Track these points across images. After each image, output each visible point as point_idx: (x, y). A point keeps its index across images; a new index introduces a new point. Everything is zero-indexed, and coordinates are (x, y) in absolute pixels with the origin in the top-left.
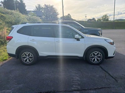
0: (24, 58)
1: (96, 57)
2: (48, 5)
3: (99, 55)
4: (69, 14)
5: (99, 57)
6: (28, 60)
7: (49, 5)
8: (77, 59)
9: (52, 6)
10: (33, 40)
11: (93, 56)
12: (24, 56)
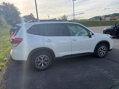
0: (39, 62)
1: (102, 51)
2: (7, 3)
3: (105, 49)
4: (31, 14)
5: (105, 51)
6: (43, 64)
7: (9, 3)
8: (87, 56)
9: (12, 5)
10: (49, 41)
11: (100, 50)
12: (39, 60)
